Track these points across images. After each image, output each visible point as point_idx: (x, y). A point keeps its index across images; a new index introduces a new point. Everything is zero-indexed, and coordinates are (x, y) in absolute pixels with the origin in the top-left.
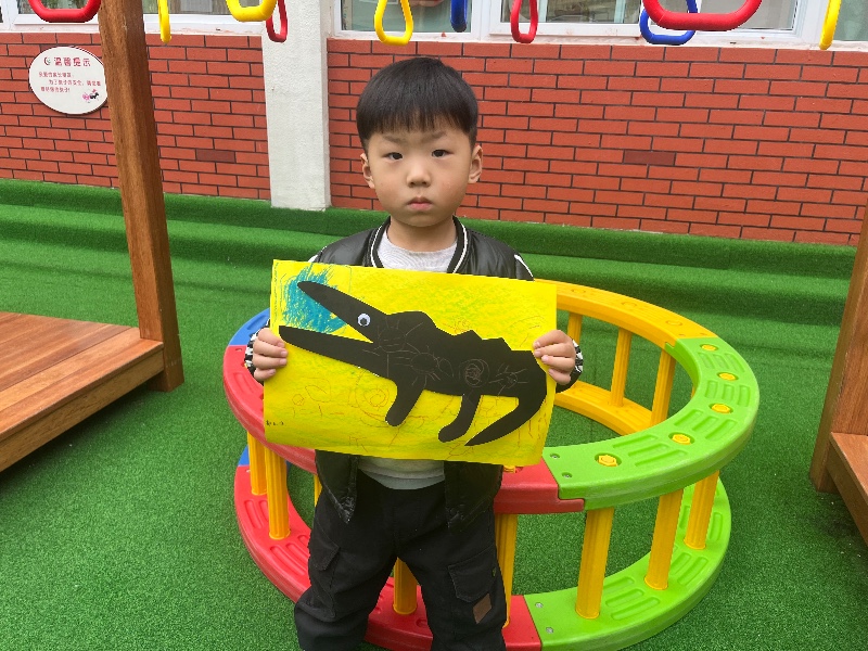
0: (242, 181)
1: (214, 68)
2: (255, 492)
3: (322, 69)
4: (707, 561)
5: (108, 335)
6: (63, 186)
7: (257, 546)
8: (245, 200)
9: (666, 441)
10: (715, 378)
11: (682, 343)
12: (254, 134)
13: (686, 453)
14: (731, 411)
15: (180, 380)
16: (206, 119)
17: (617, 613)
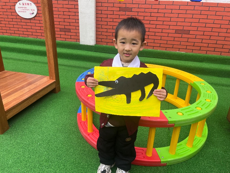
0: (72, 37)
1: (65, 6)
2: (83, 120)
3: (94, 7)
4: (202, 140)
5: (41, 78)
6: (25, 38)
7: (85, 134)
8: (73, 42)
9: (195, 109)
10: (205, 92)
11: (196, 83)
12: (76, 24)
13: (200, 112)
14: (211, 101)
15: (60, 90)
16: (63, 20)
17: (180, 153)
